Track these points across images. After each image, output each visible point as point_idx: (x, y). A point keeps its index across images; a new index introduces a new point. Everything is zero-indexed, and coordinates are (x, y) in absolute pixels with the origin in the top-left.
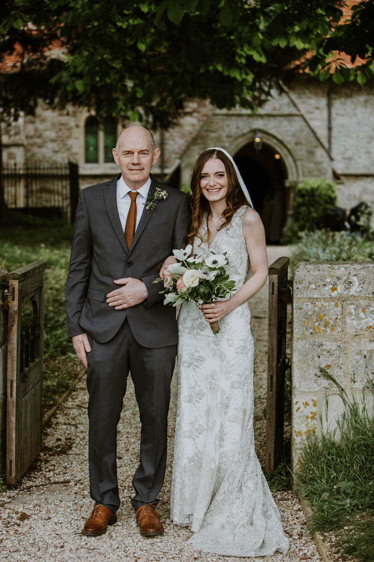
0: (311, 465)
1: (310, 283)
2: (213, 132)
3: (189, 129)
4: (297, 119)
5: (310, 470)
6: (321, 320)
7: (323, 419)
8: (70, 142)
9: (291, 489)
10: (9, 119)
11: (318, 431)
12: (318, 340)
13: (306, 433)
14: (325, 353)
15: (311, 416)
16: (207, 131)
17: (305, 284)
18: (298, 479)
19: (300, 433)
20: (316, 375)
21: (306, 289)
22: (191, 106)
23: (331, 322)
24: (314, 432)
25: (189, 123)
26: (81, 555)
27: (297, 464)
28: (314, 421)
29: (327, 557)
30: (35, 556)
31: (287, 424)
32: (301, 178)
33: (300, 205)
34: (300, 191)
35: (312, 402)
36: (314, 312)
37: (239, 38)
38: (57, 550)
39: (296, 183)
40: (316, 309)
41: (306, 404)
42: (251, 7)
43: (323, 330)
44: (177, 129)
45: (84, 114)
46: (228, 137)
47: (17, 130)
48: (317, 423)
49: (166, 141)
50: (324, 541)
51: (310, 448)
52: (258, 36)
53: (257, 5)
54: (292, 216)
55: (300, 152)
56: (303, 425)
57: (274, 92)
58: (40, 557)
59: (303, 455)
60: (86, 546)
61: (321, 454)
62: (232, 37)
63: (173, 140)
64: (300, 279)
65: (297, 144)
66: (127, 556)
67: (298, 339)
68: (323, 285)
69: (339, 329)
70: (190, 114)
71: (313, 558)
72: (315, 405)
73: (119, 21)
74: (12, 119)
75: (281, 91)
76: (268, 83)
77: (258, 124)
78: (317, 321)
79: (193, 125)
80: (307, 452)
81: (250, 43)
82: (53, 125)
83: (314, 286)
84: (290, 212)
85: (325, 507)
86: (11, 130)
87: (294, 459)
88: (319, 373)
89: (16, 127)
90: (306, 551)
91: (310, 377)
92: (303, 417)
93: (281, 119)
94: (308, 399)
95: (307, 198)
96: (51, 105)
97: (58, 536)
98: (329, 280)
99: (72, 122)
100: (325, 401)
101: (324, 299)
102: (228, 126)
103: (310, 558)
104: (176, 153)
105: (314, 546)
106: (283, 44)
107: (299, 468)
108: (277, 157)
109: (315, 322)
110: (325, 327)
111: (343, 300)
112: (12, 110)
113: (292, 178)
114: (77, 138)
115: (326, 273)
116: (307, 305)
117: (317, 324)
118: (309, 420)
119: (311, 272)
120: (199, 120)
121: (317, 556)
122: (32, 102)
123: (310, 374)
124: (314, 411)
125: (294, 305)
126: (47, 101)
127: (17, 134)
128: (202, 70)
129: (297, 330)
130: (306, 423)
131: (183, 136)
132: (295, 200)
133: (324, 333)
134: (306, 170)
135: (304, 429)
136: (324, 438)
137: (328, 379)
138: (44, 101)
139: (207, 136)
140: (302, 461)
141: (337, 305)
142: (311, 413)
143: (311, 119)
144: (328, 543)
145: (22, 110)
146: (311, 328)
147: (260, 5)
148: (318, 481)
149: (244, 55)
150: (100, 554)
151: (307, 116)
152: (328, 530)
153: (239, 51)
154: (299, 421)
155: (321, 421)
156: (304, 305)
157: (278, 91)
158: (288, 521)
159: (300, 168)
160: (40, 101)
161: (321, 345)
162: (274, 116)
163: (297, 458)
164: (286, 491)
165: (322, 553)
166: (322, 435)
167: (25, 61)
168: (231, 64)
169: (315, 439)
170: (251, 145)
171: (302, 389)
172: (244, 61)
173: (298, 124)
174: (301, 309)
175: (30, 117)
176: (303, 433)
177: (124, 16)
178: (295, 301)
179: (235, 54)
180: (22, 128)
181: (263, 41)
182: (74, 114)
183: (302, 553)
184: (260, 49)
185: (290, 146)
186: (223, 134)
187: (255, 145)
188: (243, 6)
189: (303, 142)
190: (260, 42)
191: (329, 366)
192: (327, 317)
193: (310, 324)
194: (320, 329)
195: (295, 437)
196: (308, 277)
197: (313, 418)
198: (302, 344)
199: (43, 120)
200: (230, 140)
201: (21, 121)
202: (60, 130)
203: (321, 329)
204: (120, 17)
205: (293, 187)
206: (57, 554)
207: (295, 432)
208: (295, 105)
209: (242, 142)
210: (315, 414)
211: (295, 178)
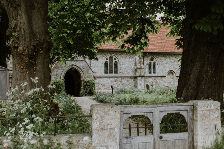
6: (204, 116)
12: (204, 121)
14: (206, 125)
19: (200, 147)
23: (207, 117)
24: (204, 146)
40: (203, 113)
41: (202, 139)
43: (205, 119)
54: (83, 88)
65: (84, 69)
68: (205, 107)
69: (209, 118)
72: (204, 139)
77: (73, 63)
83: (202, 107)
88: (204, 130)
91: (202, 131)
93: (79, 62)
95: (87, 83)
98: (206, 105)
101: (205, 110)
111: (209, 110)
132: (83, 84)
134: (86, 76)
135: (201, 146)
141: (208, 112)
154: (200, 143)
155: (206, 143)
161: (205, 123)
171: (200, 135)
173: (84, 63)
174: (199, 113)
185: (82, 69)
189: (86, 68)
191: (207, 128)
193: (202, 117)
197: (203, 143)
198: (200, 123)
200: (65, 67)
205: (83, 81)
210: (204, 141)
211: (83, 78)
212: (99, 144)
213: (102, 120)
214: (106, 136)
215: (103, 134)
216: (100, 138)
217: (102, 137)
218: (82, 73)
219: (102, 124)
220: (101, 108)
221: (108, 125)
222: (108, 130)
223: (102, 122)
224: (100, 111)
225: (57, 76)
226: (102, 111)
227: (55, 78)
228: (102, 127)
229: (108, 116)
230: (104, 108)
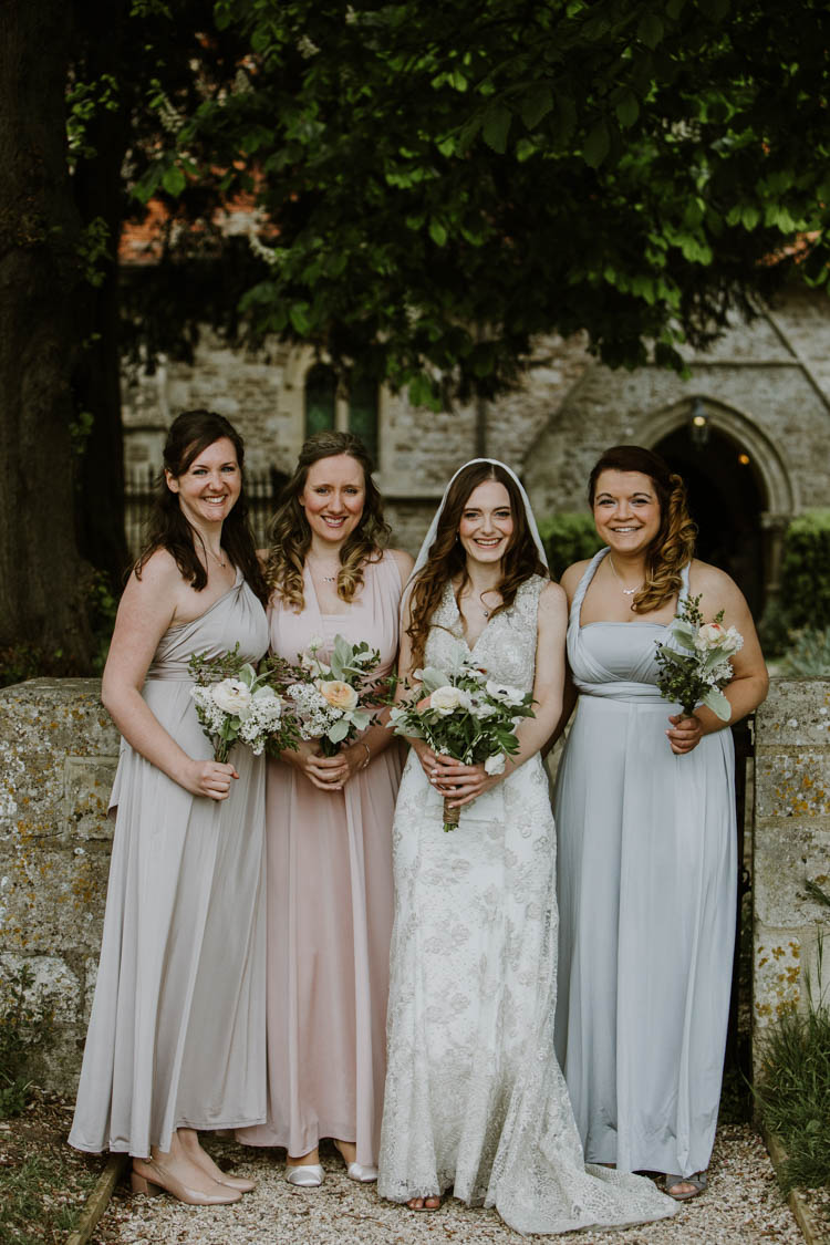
0: (788, 1071)
1: (787, 718)
2: (597, 402)
3: (544, 394)
4: (790, 373)
5: (786, 1081)
6: (808, 789)
7: (811, 983)
8: (271, 424)
9: (750, 1121)
10: (135, 371)
11: (803, 1005)
12: (802, 828)
13: (778, 1008)
14: (816, 853)
15: (787, 975)
16: (584, 400)
17: (778, 718)
18: (763, 1098)
19: (766, 1009)
20: (798, 895)
21: (779, 730)
22: (549, 343)
23: (829, 793)
24: (794, 1007)
25: (544, 383)
26: (344, 1227)
27: (762, 1070)
28: (794, 985)
29: (812, 1226)
30: (255, 1228)
31: (746, 1008)
32: (798, 509)
33: (794, 572)
34: (796, 537)
35: (791, 949)
36: (795, 772)
37: (653, 210)
38: (296, 1220)
39: (787, 521)
40: (799, 767)
41: (779, 952)
42: (680, 139)
43: (812, 809)
44: (514, 397)
45: (305, 359)
46: (632, 414)
47: (151, 395)
48: (799, 989)
49: (492, 424)
50: (806, 1201)
51: (785, 1037)
52: (697, 205)
53: (695, 135)
54: (777, 594)
55: (797, 449)
56: (773, 993)
57: (733, 316)
58: (265, 1230)
59: (773, 1051)
60: (351, 1213)
61: (808, 1048)
62: (639, 207)
63: (507, 421)
64: (768, 709)
65: (788, 431)
66: (430, 1229)
67: (764, 825)
68: (813, 721)
70: (546, 363)
71: (786, 1232)
72: (795, 954)
73: (392, 173)
74: (142, 370)
75: (750, 316)
76: (721, 296)
77: (701, 385)
78: (800, 790)
79: (552, 387)
80: (781, 1046)
81: (678, 223)
82: (234, 383)
83: (795, 724)
84: (773, 586)
85: (812, 1143)
86: (137, 395)
87: (755, 1059)
88: (803, 892)
89: (147, 389)
90: (773, 1222)
91: (787, 899)
92: (772, 978)
93: (752, 374)
94: (783, 942)
95: (811, 554)
96: (232, 341)
97: (296, 1197)
98: (824, 711)
99: (276, 378)
100: (816, 948)
101: (815, 748)
102: (632, 389)
103: (780, 1233)
104: (514, 451)
105: (788, 1212)
106: (750, 222)
107: (765, 1078)
108: (744, 459)
109: (798, 791)
110: (817, 802)
112: (143, 351)
113: (777, 507)
114: (287, 415)
115: (819, 698)
116: (782, 759)
117: (800, 796)
118: (785, 984)
119: (790, 696)
120: (566, 376)
121: (794, 1228)
122: (187, 334)
123: (786, 893)
124: (794, 966)
125: (757, 758)
126: (222, 331)
127: (150, 403)
128: (574, 279)
129: (761, 808)
130: (778, 989)
131: (529, 411)
132: (783, 559)
133: (814, 814)
134: (809, 491)
135: (775, 1002)
136: (813, 1018)
137: (821, 904)
138: (215, 330)
139: (586, 413)
140: (770, 1063)
142: (789, 970)
143: (822, 374)
144: (816, 1206)
145: (163, 350)
146: (788, 805)
147: (701, 135)
148: (801, 1099)
149: (665, 246)
150: (379, 1225)
151: (812, 367)
152: (816, 1183)
153: (653, 238)
154: (765, 985)
155: (808, 985)
156: (776, 761)
157: (744, 315)
158: (741, 1174)
159: (795, 485)
160: (205, 329)
161: (808, 837)
162: (736, 367)
163: (761, 1056)
164: (738, 1124)
165: (803, 1222)
166: (810, 1011)
167: (174, 240)
168: (635, 266)
169: (797, 1020)
170: (684, 431)
171: (771, 923)
172: (662, 260)
173: (792, 384)
174: (769, 767)
175: (183, 367)
176: (773, 1009)
177: (401, 161)
178: (758, 750)
179: (644, 243)
180: (161, 391)
181: (706, 215)
182: (282, 360)
183: (765, 1224)
184: (701, 233)
185: (772, 437)
186: (622, 409)
187: (695, 432)
188: (663, 138)
189: (804, 426)
190: (700, 217)
191: (822, 879)
192: (820, 784)
193: (787, 796)
194: (806, 807)
195: (758, 1018)
196: (785, 705)
197: (791, 979)
198: (771, 835)
199: (211, 373)
200: (635, 420)
201: (161, 373)
202: (249, 394)
203: (809, 806)
204: (394, 163)
205: (779, 530)
206: (296, 1226)
207: (758, 1006)
208: (785, 343)
209: (665, 426)
210: (796, 971)
211: (784, 508)
212: (16, 938)
213: (34, 786)
214: (65, 887)
215: (43, 873)
216: (23, 898)
217: (41, 895)
218: (774, 465)
219: (36, 806)
220: (30, 706)
221: (80, 816)
222: (80, 851)
223: (33, 793)
224: (24, 720)
225: (569, 493)
226: (37, 722)
227: (550, 502)
228: (36, 829)
229: (80, 760)
230: (48, 703)
